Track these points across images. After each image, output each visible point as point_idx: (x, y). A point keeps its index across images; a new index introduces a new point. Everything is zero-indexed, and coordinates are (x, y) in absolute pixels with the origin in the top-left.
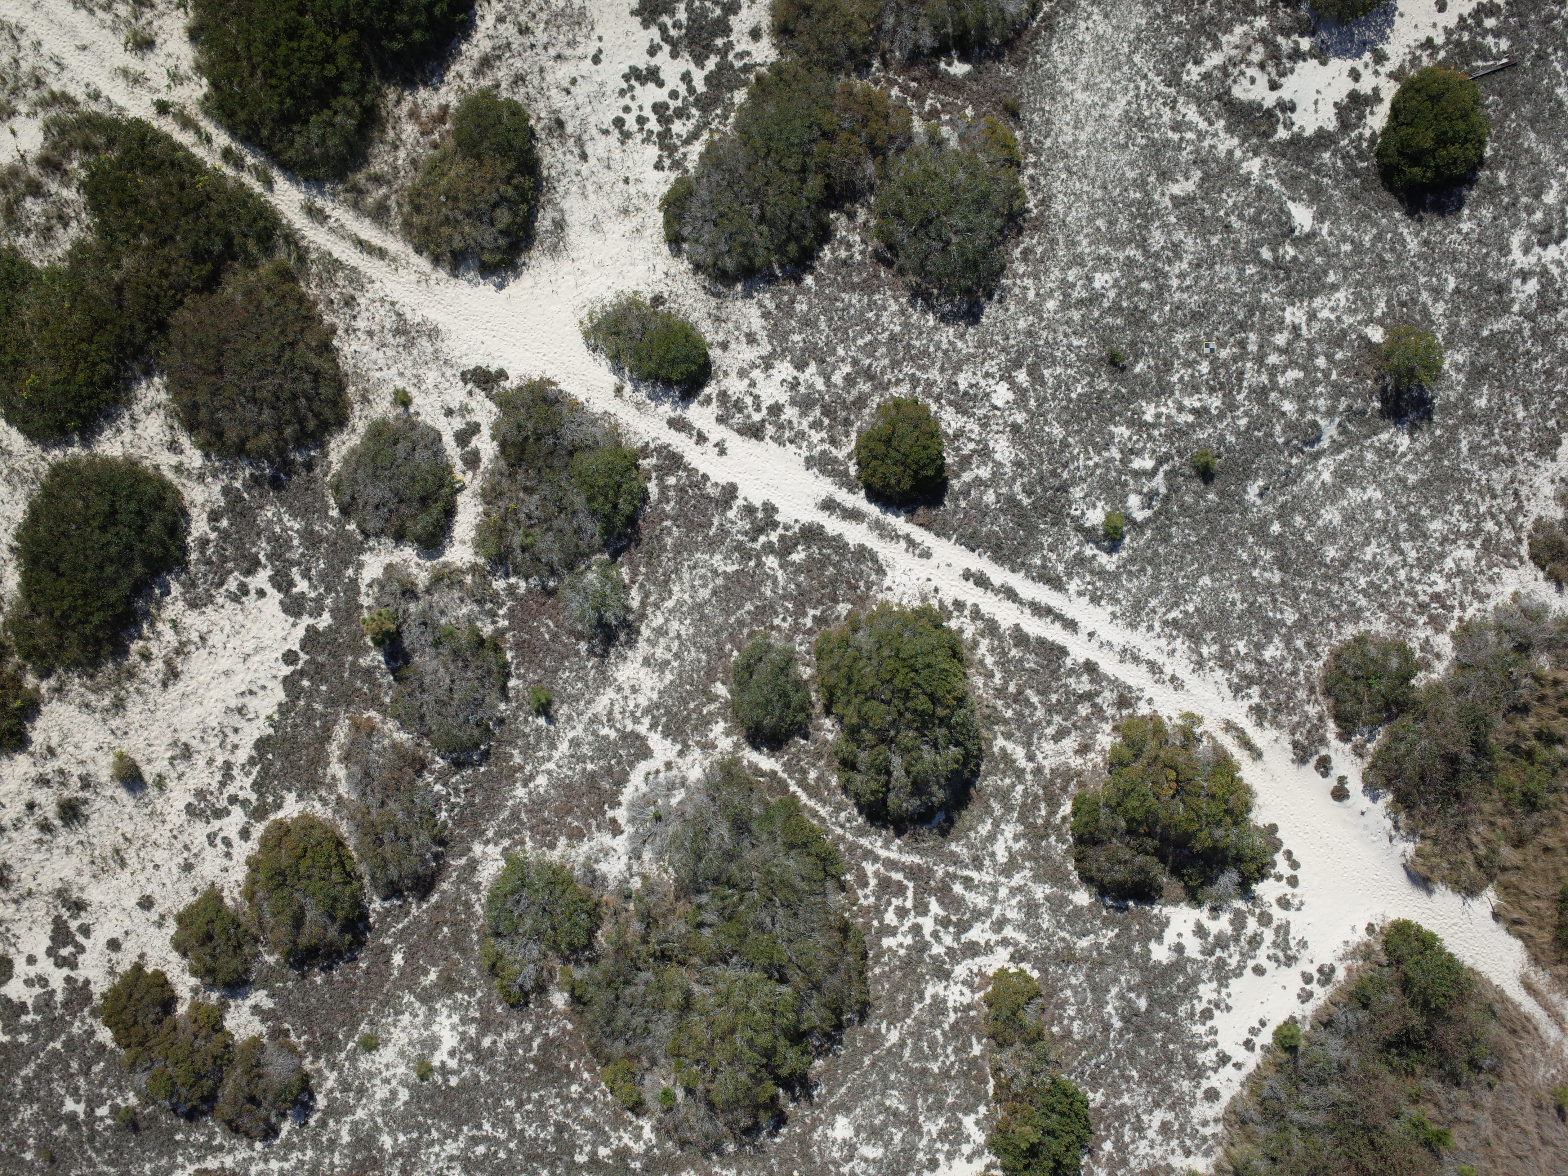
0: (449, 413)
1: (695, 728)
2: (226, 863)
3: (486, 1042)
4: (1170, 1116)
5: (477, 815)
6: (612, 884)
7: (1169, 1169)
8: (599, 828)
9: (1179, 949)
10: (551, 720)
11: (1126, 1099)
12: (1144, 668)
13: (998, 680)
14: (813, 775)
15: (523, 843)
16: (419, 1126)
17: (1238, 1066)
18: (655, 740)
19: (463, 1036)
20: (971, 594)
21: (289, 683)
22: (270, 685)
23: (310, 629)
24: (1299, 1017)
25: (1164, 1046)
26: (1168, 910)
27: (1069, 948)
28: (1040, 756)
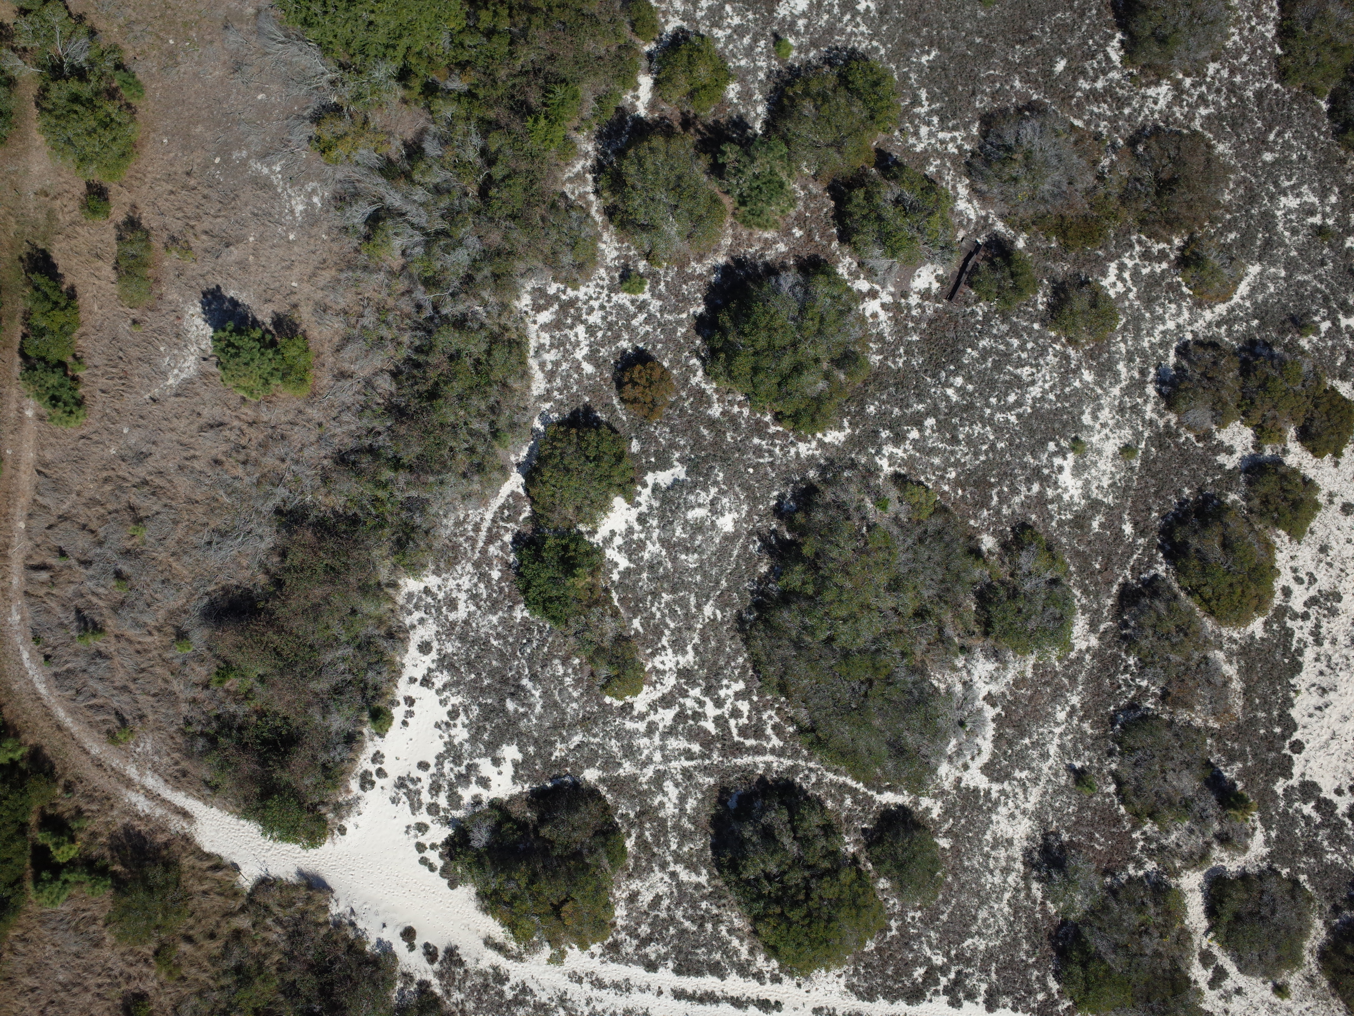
0: (1239, 991)
1: (954, 805)
2: (1292, 564)
3: (1036, 488)
4: (452, 616)
5: (1104, 668)
6: (978, 654)
7: (437, 573)
8: (1003, 694)
9: (496, 762)
10: (1071, 768)
11: (494, 619)
12: (607, 981)
13: (723, 929)
14: (848, 802)
15: (1060, 659)
16: (1067, 398)
17: (413, 680)
18: (981, 782)
19: (1056, 485)
20: (769, 991)
21: (1291, 726)
22: (1306, 719)
23: (1291, 776)
24: (376, 738)
25: (479, 674)
26: (517, 790)
27: (588, 731)
28: (667, 879)
